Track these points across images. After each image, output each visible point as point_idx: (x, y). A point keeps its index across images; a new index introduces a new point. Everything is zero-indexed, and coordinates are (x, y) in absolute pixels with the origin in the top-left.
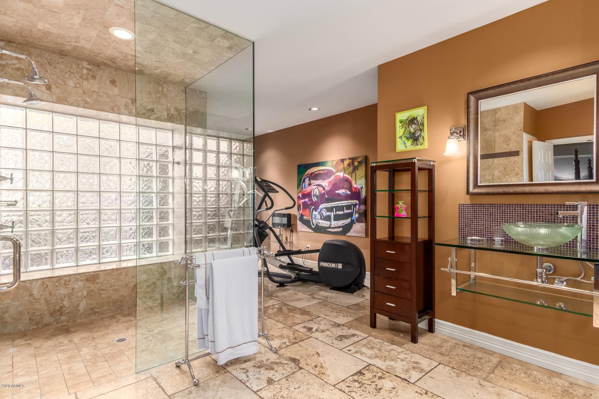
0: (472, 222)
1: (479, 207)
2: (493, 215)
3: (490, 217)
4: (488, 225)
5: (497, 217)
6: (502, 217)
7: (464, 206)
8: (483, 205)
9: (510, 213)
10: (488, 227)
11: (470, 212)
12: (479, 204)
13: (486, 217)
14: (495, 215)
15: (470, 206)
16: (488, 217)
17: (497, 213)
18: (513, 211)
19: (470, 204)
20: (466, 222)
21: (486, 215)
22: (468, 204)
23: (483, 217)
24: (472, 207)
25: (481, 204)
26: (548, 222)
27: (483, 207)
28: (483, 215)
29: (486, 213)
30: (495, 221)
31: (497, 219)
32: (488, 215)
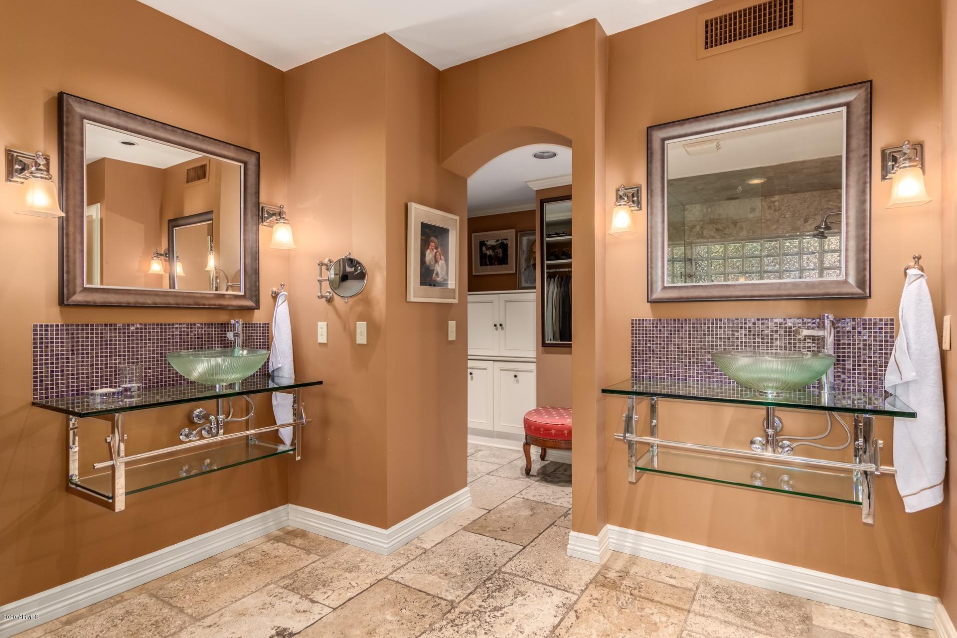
0: (68, 362)
1: (83, 330)
2: (111, 345)
3: (106, 348)
4: (102, 364)
5: (120, 348)
6: (129, 348)
7: (46, 330)
8: (92, 325)
9: (141, 340)
10: (101, 368)
11: (63, 342)
12: (82, 325)
13: (97, 349)
14: (115, 344)
15: (62, 330)
16: (101, 349)
17: (120, 340)
18: (145, 336)
19: (62, 326)
20: (52, 363)
21: (97, 345)
22: (57, 326)
23: (92, 349)
24: (68, 330)
25: (87, 325)
26: (195, 348)
27: (92, 329)
28: (92, 345)
29: (97, 341)
30: (115, 356)
31: (119, 352)
32: (102, 345)
